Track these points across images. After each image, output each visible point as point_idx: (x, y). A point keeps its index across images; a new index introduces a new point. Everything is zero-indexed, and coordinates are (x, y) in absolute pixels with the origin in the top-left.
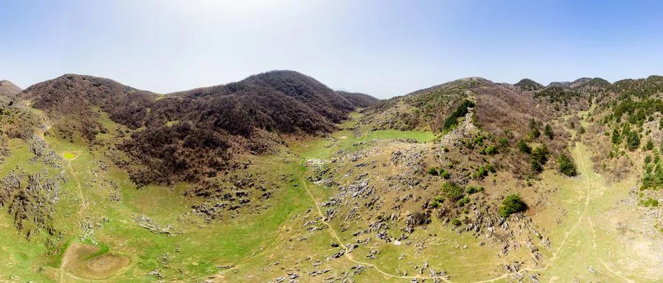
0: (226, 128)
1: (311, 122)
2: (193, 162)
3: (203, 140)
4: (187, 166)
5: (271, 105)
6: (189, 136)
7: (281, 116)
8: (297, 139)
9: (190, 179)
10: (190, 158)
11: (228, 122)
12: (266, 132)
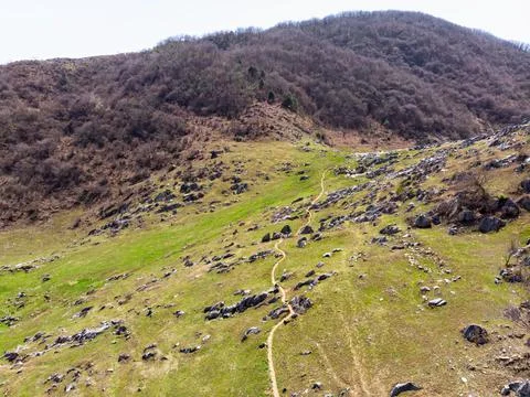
0: (184, 103)
1: (420, 112)
2: (99, 169)
3: (128, 127)
4: (81, 177)
5: (311, 69)
6: (90, 123)
7: (333, 92)
8: (363, 142)
9: (90, 198)
10: (91, 163)
11: (190, 90)
12: (281, 111)
